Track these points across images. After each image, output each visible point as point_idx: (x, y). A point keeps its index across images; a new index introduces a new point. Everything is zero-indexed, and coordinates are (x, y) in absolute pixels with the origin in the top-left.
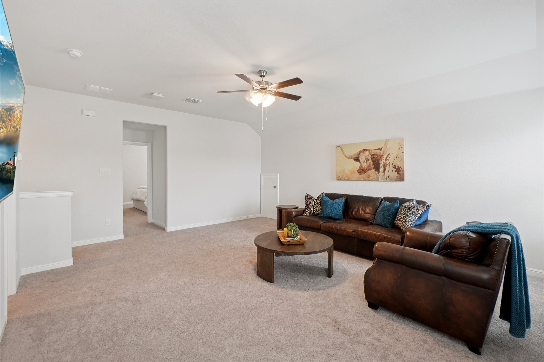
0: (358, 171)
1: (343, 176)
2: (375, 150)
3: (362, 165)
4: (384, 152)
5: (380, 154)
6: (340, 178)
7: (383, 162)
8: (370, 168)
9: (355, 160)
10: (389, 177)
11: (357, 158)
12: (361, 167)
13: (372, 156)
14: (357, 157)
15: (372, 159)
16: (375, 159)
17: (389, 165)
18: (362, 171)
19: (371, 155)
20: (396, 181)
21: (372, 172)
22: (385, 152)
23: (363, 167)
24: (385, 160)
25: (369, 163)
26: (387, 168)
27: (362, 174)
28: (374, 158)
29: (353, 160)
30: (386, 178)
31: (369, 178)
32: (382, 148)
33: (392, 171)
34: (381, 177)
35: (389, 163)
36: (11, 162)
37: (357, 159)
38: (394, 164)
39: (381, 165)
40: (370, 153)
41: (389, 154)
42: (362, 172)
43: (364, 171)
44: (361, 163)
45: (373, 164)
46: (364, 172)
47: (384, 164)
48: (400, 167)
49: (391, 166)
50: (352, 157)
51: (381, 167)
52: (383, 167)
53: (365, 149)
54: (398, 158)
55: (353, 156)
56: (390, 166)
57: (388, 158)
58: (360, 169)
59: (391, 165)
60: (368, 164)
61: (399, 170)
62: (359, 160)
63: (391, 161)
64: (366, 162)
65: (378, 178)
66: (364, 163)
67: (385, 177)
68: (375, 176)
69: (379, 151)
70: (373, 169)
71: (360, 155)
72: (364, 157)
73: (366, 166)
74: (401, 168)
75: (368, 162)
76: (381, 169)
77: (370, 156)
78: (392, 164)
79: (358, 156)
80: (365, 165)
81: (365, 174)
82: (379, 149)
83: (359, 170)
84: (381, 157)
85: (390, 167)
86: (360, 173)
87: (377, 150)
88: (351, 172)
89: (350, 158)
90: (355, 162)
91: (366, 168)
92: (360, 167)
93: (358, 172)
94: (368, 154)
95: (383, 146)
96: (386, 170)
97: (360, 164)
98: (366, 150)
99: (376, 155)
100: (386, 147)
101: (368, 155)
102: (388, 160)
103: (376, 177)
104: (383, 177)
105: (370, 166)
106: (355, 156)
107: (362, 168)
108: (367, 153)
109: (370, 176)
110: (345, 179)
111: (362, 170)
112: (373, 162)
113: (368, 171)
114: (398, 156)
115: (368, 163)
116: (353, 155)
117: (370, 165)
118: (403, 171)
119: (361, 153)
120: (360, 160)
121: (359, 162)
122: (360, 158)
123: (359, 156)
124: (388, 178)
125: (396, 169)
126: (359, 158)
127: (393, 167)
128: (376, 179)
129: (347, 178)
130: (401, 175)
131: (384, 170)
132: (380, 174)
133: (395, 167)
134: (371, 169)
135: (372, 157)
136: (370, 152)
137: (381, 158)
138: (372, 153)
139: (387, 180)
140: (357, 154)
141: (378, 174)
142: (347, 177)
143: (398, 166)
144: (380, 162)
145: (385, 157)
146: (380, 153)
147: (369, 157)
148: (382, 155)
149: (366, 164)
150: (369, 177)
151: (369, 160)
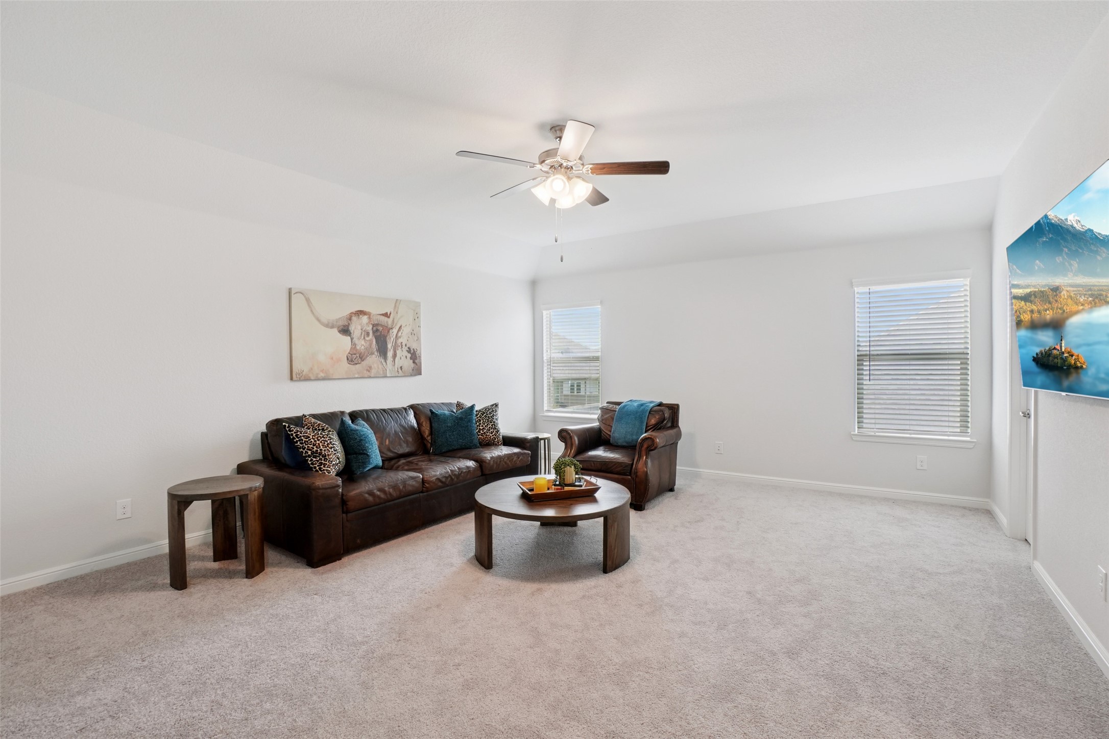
0: (347, 357)
1: (312, 369)
2: (379, 316)
3: (355, 344)
4: (393, 320)
5: (388, 325)
6: (304, 373)
7: (392, 339)
8: (370, 351)
9: (340, 332)
10: (401, 367)
11: (346, 328)
12: (354, 348)
13: (374, 325)
14: (344, 326)
15: (374, 332)
16: (379, 334)
17: (402, 347)
18: (354, 358)
19: (371, 324)
20: (411, 375)
21: (374, 360)
22: (395, 322)
23: (358, 348)
24: (394, 336)
25: (370, 340)
26: (399, 352)
27: (356, 364)
28: (377, 330)
29: (335, 331)
30: (398, 371)
31: (369, 371)
32: (390, 314)
33: (406, 357)
34: (390, 370)
35: (402, 343)
36: (1058, 347)
37: (345, 331)
38: (408, 346)
39: (389, 346)
40: (371, 321)
41: (401, 326)
42: (356, 360)
43: (359, 356)
44: (353, 338)
45: (376, 342)
46: (360, 359)
47: (394, 344)
48: (415, 350)
49: (405, 349)
50: (335, 323)
51: (389, 350)
52: (392, 350)
53: (360, 311)
54: (413, 335)
55: (337, 322)
56: (403, 349)
57: (400, 334)
58: (351, 353)
59: (404, 346)
60: (368, 343)
61: (414, 356)
62: (350, 333)
63: (403, 340)
64: (364, 338)
65: (385, 371)
66: (359, 339)
67: (396, 369)
68: (380, 366)
69: (385, 319)
70: (376, 353)
71: (352, 321)
72: (359, 327)
73: (364, 347)
74: (417, 353)
75: (367, 339)
76: (390, 354)
77: (371, 327)
78: (406, 345)
79: (347, 324)
80: (361, 345)
81: (362, 362)
82: (386, 315)
83: (350, 355)
84: (389, 330)
85: (402, 351)
86: (352, 361)
87: (382, 316)
88: (332, 358)
89: (330, 325)
90: (341, 335)
91: (362, 351)
92: (351, 348)
93: (348, 359)
94: (368, 322)
95: (392, 311)
96: (398, 355)
97: (352, 342)
98: (361, 313)
99: (382, 325)
100: (397, 313)
101: (367, 324)
102: (400, 337)
103: (382, 368)
104: (393, 369)
105: (370, 347)
106: (341, 323)
107: (356, 350)
108: (365, 319)
109: (370, 367)
110: (319, 376)
111: (355, 354)
112: (377, 338)
113: (368, 358)
114: (413, 332)
115: (368, 341)
116: (337, 319)
117: (371, 345)
118: (420, 357)
119: (354, 318)
120: (352, 331)
121: (349, 338)
122: (352, 328)
123: (349, 324)
124: (400, 370)
125: (410, 353)
126: (350, 328)
127: (407, 351)
128: (382, 372)
129: (322, 375)
130: (418, 364)
131: (395, 356)
132: (388, 362)
133: (409, 351)
134: (372, 354)
135: (375, 328)
136: (369, 318)
137: (388, 332)
138: (376, 320)
139: (399, 375)
140: (345, 319)
141: (384, 364)
142: (322, 371)
143: (413, 349)
144: (388, 341)
145: (395, 331)
146: (387, 322)
147: (369, 328)
148: (390, 326)
149: (363, 342)
150: (369, 369)
151: (368, 334)
